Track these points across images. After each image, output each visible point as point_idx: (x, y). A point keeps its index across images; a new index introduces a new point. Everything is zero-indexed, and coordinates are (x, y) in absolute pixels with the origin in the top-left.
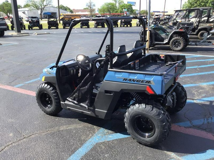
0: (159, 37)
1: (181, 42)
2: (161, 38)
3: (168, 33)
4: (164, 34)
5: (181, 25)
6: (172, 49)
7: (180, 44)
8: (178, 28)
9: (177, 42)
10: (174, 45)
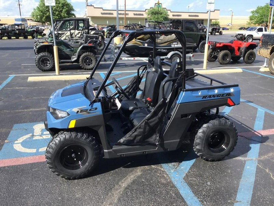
0: (63, 53)
1: (92, 59)
2: (65, 55)
3: (73, 48)
4: (68, 50)
5: (89, 39)
6: (83, 68)
7: (92, 61)
8: (86, 43)
9: (87, 59)
10: (85, 63)
